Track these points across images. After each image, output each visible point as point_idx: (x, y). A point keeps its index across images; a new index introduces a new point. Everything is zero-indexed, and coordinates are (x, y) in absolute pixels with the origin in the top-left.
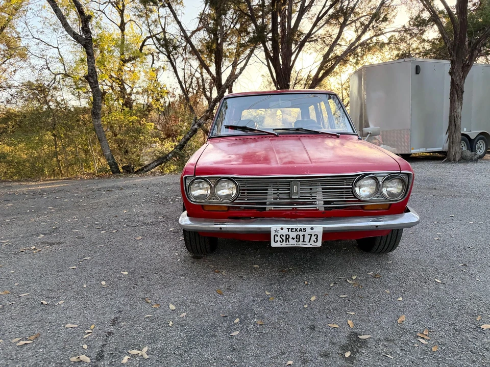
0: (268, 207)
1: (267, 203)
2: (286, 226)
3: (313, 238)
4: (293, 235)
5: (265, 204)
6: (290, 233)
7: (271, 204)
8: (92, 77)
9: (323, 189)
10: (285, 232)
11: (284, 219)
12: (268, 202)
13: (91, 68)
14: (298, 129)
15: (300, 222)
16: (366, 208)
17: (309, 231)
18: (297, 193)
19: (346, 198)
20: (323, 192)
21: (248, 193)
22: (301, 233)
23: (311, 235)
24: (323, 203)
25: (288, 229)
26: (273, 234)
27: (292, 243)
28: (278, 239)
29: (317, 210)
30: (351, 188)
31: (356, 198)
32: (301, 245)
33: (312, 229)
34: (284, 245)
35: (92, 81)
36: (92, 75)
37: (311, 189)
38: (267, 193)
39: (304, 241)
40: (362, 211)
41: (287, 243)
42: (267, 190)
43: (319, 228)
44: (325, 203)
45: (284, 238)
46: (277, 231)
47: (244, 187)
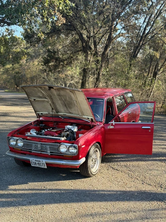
2: (34, 159)
3: (43, 165)
4: (37, 162)
5: (31, 150)
6: (36, 162)
7: (33, 150)
10: (34, 161)
17: (41, 162)
18: (40, 147)
20: (49, 148)
21: (26, 145)
22: (39, 162)
23: (43, 163)
26: (31, 161)
27: (37, 166)
28: (33, 163)
29: (47, 154)
30: (58, 148)
31: (60, 152)
33: (42, 161)
34: (35, 166)
38: (32, 146)
40: (62, 157)
43: (44, 161)
44: (51, 152)
47: (25, 143)
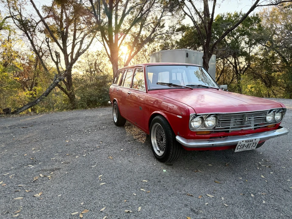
0: (230, 130)
1: (230, 128)
2: (243, 140)
3: (254, 145)
5: (229, 128)
6: (246, 143)
7: (232, 128)
9: (255, 118)
10: (244, 143)
11: (241, 136)
14: (199, 86)
16: (269, 127)
18: (247, 121)
19: (263, 122)
20: (254, 120)
21: (221, 123)
22: (250, 143)
23: (254, 143)
24: (254, 125)
25: (246, 141)
27: (245, 149)
28: (239, 147)
29: (251, 130)
30: (266, 117)
31: (266, 122)
32: (247, 149)
34: (240, 150)
37: (250, 119)
38: (230, 122)
39: (249, 147)
40: (267, 128)
41: (242, 149)
42: (230, 120)
45: (242, 146)
46: (240, 143)
47: (220, 119)
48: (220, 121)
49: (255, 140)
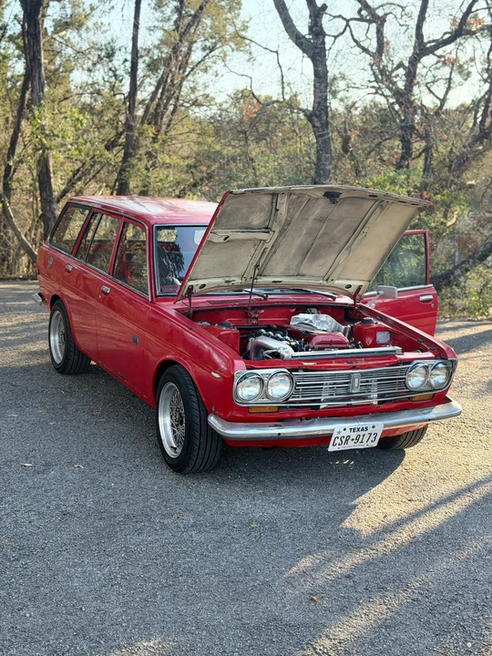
8: (319, 117)
9: (379, 381)
12: (322, 398)
13: (318, 100)
15: (361, 420)
23: (371, 434)
24: (377, 396)
28: (337, 441)
30: (404, 378)
32: (359, 446)
34: (346, 447)
35: (318, 124)
36: (318, 113)
37: (367, 381)
38: (322, 388)
39: (362, 442)
42: (322, 384)
45: (344, 440)
47: (300, 382)
48: (299, 385)
49: (373, 427)
